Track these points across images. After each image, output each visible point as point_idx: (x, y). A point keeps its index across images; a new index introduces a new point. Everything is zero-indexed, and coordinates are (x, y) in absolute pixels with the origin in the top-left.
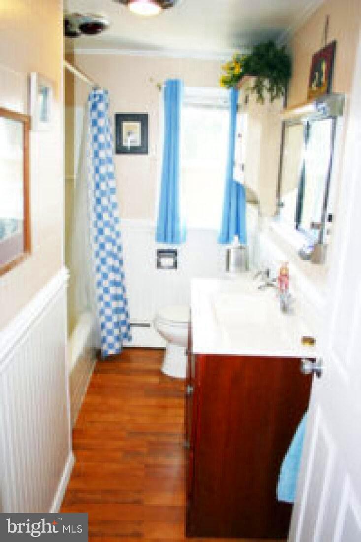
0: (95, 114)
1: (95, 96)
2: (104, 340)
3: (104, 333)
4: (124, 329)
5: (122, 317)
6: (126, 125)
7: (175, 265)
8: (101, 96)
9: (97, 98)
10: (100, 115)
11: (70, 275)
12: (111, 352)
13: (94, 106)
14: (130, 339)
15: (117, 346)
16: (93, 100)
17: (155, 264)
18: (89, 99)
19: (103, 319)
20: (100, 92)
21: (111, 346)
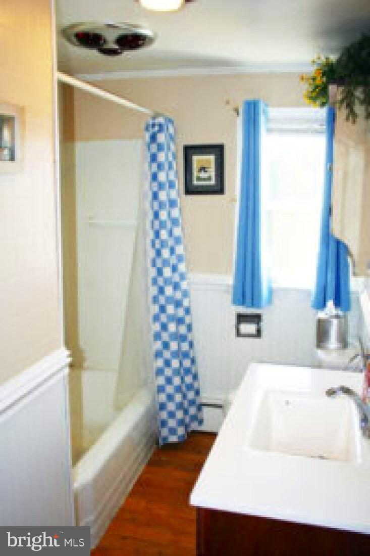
0: (154, 148)
1: (153, 125)
2: (164, 423)
3: (164, 415)
4: (193, 410)
5: (191, 395)
6: (197, 159)
7: (259, 334)
8: (160, 125)
9: (157, 128)
10: (160, 148)
11: (72, 358)
12: (173, 439)
13: (153, 138)
14: (201, 422)
15: (181, 431)
16: (151, 131)
17: (234, 331)
18: (147, 129)
19: (163, 398)
20: (161, 120)
21: (173, 431)
